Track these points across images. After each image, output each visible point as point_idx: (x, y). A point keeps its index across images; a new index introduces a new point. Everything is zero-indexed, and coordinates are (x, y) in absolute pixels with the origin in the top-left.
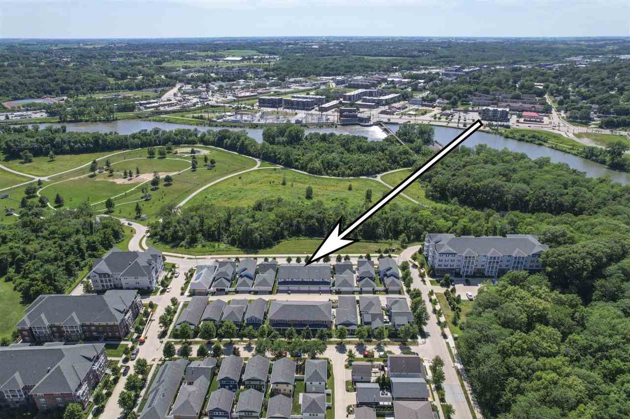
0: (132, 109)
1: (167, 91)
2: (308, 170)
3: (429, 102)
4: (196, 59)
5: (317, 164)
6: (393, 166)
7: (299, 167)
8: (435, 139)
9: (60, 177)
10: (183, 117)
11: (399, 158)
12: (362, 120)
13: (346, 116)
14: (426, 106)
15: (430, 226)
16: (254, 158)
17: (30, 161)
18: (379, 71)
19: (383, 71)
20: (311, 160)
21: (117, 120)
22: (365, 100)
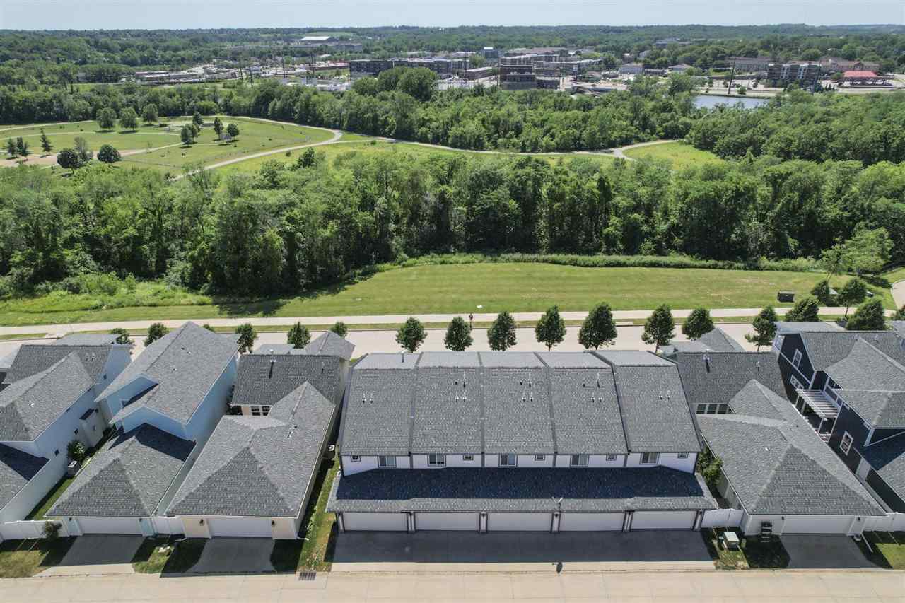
2: (450, 141)
5: (472, 127)
7: (430, 136)
12: (542, 84)
13: (513, 79)
14: (650, 74)
16: (330, 130)
20: (456, 119)
22: (540, 66)
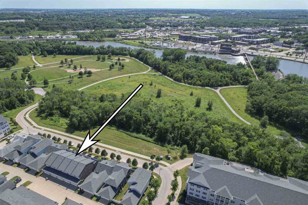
0: (114, 36)
1: (139, 30)
2: (174, 78)
3: (289, 44)
4: (167, 17)
5: (180, 75)
6: (233, 83)
7: (170, 75)
8: (279, 67)
9: (48, 66)
10: (135, 42)
11: (240, 78)
12: (233, 51)
13: (224, 48)
14: (285, 46)
15: (215, 142)
16: (148, 66)
17: (46, 56)
18: (265, 26)
19: (267, 26)
20: (177, 72)
21: (104, 41)
22: (243, 41)
